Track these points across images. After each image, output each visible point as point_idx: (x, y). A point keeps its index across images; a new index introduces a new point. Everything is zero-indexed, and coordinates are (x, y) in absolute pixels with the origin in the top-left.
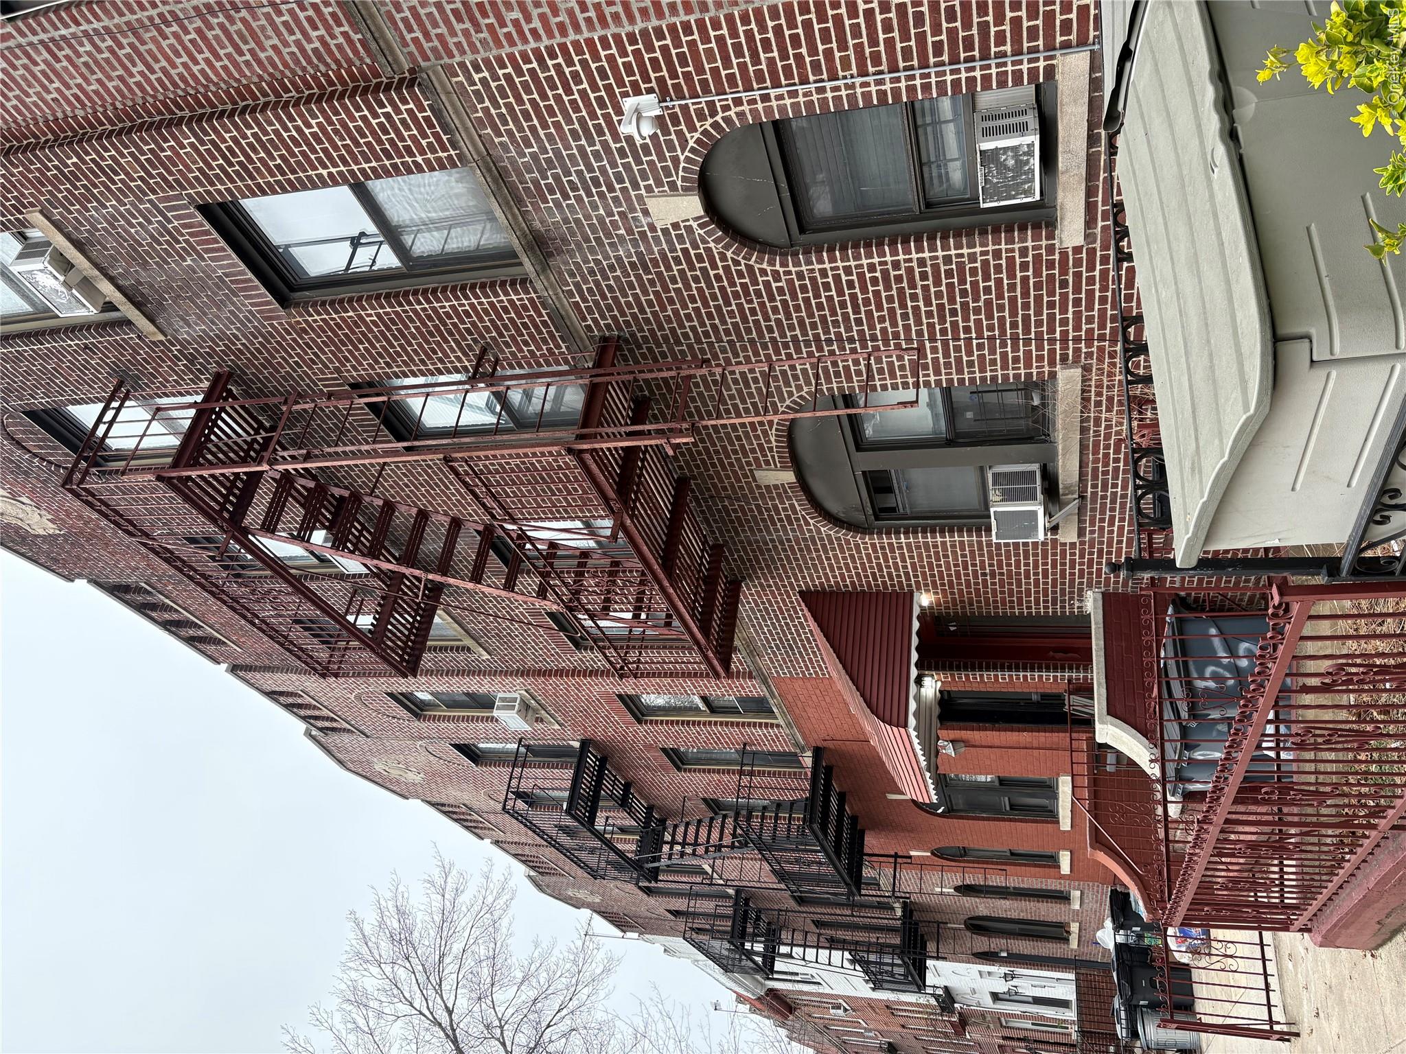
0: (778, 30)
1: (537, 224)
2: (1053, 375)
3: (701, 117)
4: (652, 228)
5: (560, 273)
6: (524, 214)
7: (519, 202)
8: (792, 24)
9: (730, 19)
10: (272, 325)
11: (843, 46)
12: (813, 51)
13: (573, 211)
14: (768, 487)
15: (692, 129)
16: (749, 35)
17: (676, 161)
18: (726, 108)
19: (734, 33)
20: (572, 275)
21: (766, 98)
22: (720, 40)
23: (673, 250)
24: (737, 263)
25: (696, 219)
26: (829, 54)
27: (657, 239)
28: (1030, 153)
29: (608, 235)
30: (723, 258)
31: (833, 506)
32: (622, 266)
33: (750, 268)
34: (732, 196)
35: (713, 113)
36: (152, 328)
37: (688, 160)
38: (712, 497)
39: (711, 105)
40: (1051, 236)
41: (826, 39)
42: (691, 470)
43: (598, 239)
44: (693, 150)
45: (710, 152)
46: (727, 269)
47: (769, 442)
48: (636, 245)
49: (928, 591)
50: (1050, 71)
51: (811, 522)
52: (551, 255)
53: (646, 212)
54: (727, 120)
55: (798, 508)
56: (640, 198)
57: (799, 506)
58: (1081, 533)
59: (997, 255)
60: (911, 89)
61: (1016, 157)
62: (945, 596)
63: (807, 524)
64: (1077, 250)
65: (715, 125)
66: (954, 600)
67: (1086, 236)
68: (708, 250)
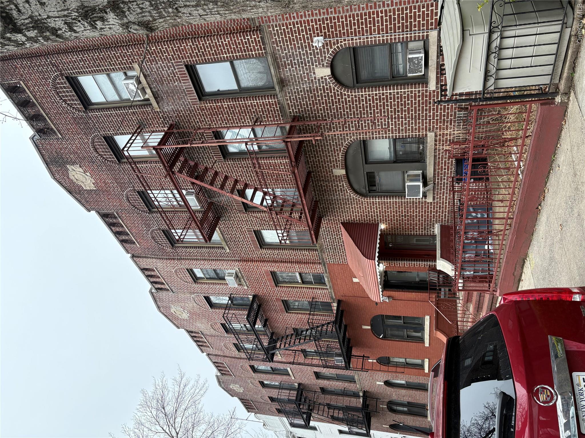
0: (358, 20)
1: (282, 76)
2: (426, 135)
3: (334, 44)
4: (315, 78)
5: (286, 93)
6: (279, 72)
7: (279, 68)
8: (362, 19)
9: (346, 16)
10: (194, 107)
11: (374, 26)
12: (366, 27)
13: (294, 72)
14: (336, 176)
15: (331, 48)
16: (350, 21)
17: (325, 57)
18: (341, 42)
19: (346, 20)
20: (289, 93)
21: (352, 39)
22: (343, 22)
23: (320, 86)
24: (338, 91)
25: (328, 76)
26: (370, 27)
27: (316, 82)
28: (421, 59)
29: (302, 80)
30: (334, 90)
31: (356, 186)
32: (304, 91)
33: (341, 93)
34: (339, 71)
35: (338, 43)
36: (157, 106)
37: (329, 57)
38: (317, 180)
39: (337, 40)
40: (427, 87)
41: (370, 23)
42: (313, 169)
43: (299, 82)
44: (331, 54)
45: (336, 55)
46: (335, 93)
47: (339, 158)
48: (309, 84)
49: (384, 223)
50: (427, 36)
51: (348, 191)
52: (284, 86)
53: (314, 73)
54: (341, 45)
55: (345, 185)
56: (313, 68)
57: (345, 184)
58: (434, 199)
59: (412, 92)
60: (391, 39)
61: (418, 60)
62: (389, 226)
63: (347, 192)
64: (434, 91)
65: (338, 47)
66: (392, 227)
67: (436, 87)
68: (330, 86)
